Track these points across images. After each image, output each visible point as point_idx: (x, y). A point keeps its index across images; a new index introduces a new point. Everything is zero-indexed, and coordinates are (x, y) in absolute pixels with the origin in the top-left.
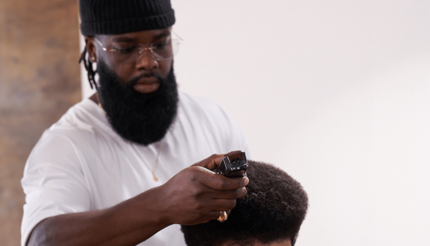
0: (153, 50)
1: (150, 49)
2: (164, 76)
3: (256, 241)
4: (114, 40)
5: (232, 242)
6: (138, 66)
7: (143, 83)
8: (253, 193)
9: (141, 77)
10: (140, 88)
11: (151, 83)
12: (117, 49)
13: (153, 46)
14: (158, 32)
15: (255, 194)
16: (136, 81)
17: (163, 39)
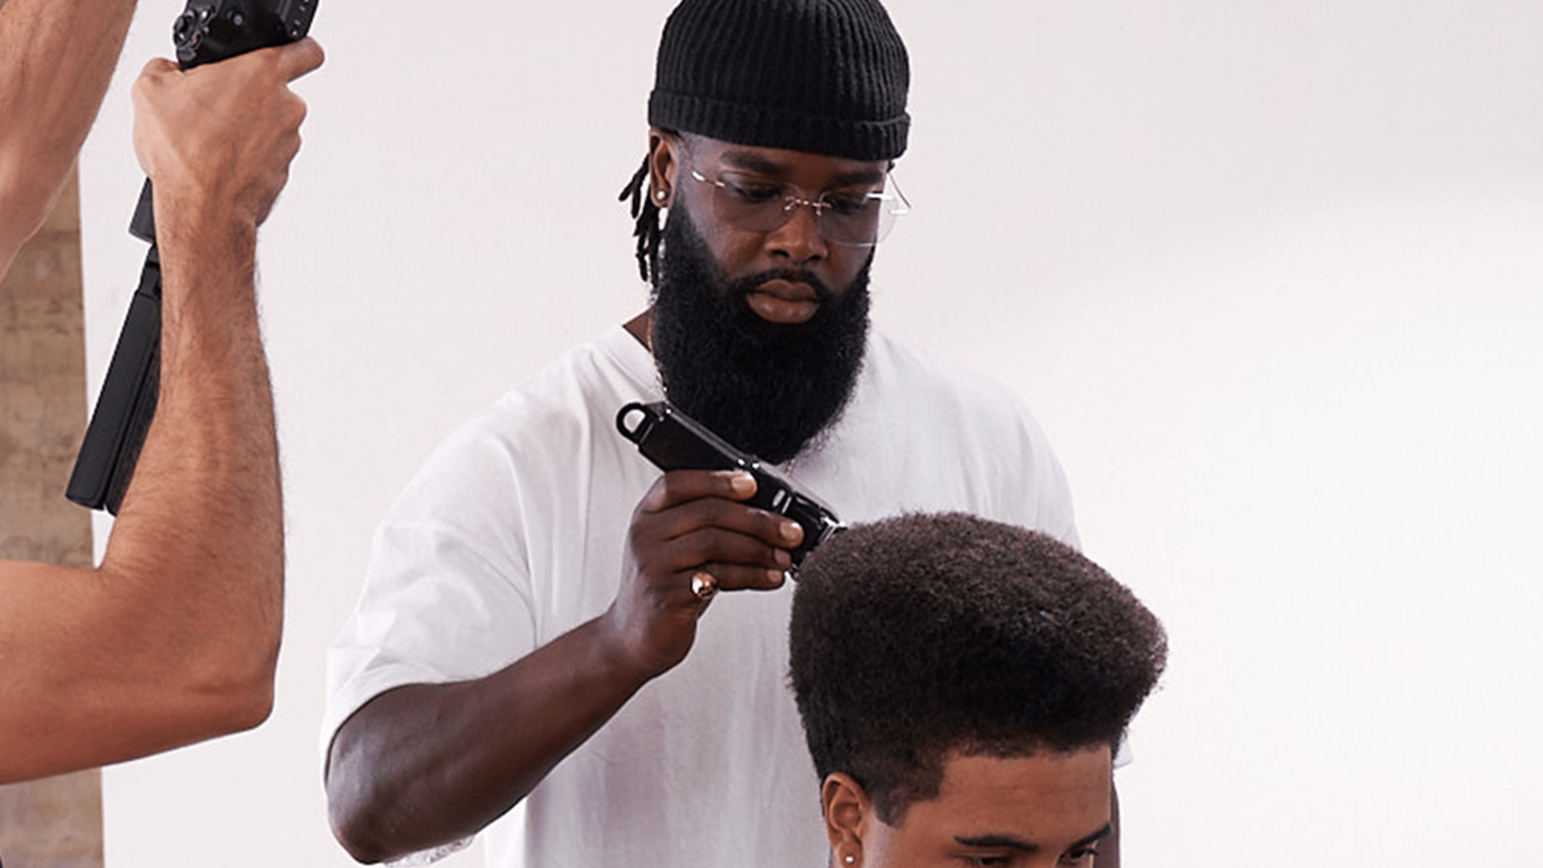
0: (823, 209)
1: (815, 205)
2: (835, 286)
3: (1040, 743)
4: (726, 156)
5: (976, 744)
6: (771, 245)
7: (773, 295)
8: (1043, 613)
9: (773, 274)
10: (765, 306)
11: (795, 299)
12: (728, 184)
13: (825, 200)
14: (850, 166)
15: (1049, 616)
16: (754, 284)
17: (858, 189)
